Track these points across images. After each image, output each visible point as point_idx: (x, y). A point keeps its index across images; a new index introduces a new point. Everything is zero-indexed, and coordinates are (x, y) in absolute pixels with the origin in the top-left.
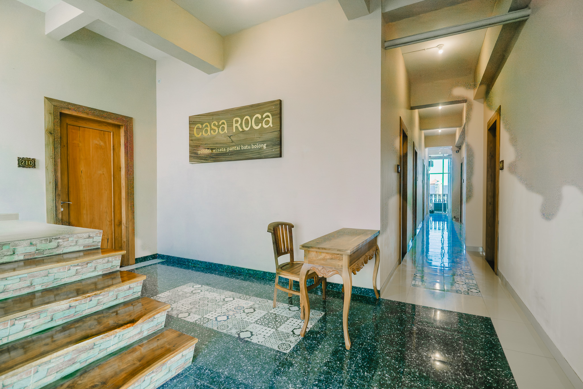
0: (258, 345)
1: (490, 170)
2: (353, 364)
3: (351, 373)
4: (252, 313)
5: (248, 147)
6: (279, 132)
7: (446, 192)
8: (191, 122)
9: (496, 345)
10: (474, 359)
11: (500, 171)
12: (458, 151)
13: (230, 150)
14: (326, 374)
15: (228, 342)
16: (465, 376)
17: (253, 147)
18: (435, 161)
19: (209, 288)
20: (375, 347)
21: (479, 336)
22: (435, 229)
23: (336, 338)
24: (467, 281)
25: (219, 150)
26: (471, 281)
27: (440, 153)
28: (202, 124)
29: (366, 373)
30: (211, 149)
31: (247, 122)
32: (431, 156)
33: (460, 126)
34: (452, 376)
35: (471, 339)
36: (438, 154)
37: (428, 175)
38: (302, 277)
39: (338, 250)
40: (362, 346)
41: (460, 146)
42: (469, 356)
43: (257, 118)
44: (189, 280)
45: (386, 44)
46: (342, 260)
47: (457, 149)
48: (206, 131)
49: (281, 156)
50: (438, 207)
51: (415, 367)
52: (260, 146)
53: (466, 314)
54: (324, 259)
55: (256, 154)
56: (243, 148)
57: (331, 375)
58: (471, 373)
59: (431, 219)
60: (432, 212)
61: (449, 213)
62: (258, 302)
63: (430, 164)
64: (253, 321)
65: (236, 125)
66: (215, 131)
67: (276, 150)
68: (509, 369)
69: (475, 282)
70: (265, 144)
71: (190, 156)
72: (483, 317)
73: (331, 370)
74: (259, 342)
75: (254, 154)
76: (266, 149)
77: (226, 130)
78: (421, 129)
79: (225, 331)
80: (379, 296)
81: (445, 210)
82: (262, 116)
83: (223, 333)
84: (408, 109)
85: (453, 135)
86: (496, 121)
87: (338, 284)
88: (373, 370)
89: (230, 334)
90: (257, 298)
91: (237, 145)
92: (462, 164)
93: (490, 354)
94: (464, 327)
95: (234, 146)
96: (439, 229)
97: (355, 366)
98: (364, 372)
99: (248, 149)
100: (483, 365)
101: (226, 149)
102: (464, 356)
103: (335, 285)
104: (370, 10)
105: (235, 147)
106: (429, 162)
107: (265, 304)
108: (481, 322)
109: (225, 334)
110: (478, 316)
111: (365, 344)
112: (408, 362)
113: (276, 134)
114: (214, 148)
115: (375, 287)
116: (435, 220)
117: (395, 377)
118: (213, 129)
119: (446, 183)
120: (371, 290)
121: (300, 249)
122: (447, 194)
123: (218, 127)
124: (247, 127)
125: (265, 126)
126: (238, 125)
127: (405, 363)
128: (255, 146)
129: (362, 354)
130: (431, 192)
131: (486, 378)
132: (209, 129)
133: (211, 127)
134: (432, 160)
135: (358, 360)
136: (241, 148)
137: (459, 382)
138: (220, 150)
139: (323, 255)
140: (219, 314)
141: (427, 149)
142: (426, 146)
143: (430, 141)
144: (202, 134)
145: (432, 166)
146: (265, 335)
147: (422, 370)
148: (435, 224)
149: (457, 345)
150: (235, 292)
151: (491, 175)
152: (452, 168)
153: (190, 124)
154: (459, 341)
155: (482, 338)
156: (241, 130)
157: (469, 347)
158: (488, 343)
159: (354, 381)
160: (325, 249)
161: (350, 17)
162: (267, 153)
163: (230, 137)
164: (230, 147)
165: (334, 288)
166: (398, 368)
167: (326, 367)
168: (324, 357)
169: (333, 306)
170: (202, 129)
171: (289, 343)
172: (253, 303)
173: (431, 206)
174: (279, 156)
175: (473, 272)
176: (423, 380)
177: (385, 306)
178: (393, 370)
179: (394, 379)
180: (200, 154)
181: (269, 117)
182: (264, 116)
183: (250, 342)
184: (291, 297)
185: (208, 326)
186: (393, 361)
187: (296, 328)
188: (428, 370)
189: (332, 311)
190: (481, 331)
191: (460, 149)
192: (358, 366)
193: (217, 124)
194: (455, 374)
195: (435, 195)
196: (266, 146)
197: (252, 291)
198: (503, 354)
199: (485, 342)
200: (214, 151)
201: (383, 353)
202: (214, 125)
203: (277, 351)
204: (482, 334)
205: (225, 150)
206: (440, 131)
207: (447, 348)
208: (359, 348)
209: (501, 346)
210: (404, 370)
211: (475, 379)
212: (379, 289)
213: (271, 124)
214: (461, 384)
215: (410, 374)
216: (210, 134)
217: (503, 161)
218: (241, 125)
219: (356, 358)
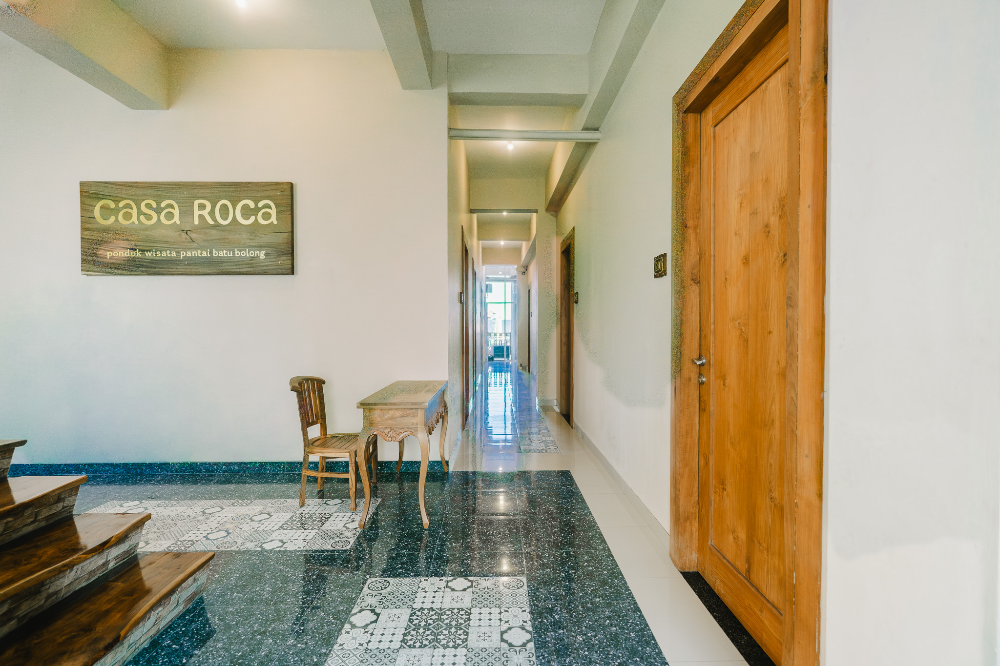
0: (299, 551)
1: (564, 302)
2: (436, 540)
3: (438, 548)
4: (268, 519)
5: (226, 254)
6: (290, 233)
7: (509, 330)
8: (84, 194)
9: (576, 493)
10: (558, 508)
11: (575, 304)
12: (524, 273)
13: (186, 256)
14: (407, 556)
15: (249, 558)
16: (551, 523)
17: (238, 253)
18: (494, 285)
19: (160, 502)
20: (457, 519)
21: (560, 488)
22: (495, 383)
23: (407, 521)
24: (544, 439)
25: (161, 253)
26: (548, 439)
27: (500, 273)
28: (117, 202)
29: (454, 544)
30: (140, 250)
31: (224, 210)
32: (489, 276)
33: (528, 240)
34: (540, 526)
35: (553, 492)
36: (498, 274)
37: (486, 304)
38: (361, 447)
39: (413, 404)
40: (442, 521)
41: (527, 267)
42: (553, 506)
43: (245, 207)
44: (103, 498)
45: (453, 133)
46: (417, 416)
47: (524, 270)
48: (128, 216)
49: (293, 273)
50: (499, 351)
51: (504, 526)
52: (252, 254)
53: (546, 472)
54: (392, 418)
55: (244, 266)
56: (216, 254)
57: (414, 555)
58: (557, 519)
59: (490, 369)
60: (491, 359)
61: (512, 360)
62: (270, 505)
63: (488, 289)
64: (276, 527)
65: (201, 212)
66: (149, 217)
67: (284, 261)
68: (588, 509)
69: (551, 439)
70: (264, 252)
71: (84, 261)
72: (563, 471)
73: (413, 551)
74: (299, 548)
75: (240, 267)
76: (265, 259)
77: (176, 219)
78: (479, 239)
79: (234, 548)
80: (448, 469)
81: (508, 356)
82: (256, 205)
83: (232, 551)
84: (467, 213)
85: (518, 250)
86: (570, 244)
87: (391, 462)
88: (460, 540)
89: (245, 549)
90: (264, 500)
91: (201, 248)
92: (529, 291)
93: (571, 501)
94: (546, 483)
95: (196, 249)
96: (501, 384)
97: (439, 541)
98: (451, 544)
99: (228, 256)
100: (566, 511)
101: (178, 253)
102: (548, 508)
103: (385, 464)
104: (433, 83)
105: (199, 252)
106: (487, 285)
107: (284, 505)
108: (561, 475)
109: (237, 552)
110: (558, 471)
111: (444, 519)
112: (496, 525)
113: (284, 237)
114: (150, 248)
115: (443, 457)
116: (495, 370)
117: (486, 539)
118: (145, 214)
119: (509, 317)
120: (437, 462)
121: (358, 408)
122: (510, 333)
123: (158, 211)
124: (226, 219)
125: (262, 222)
126: (205, 213)
127: (493, 525)
128: (243, 254)
129: (444, 529)
130: (489, 331)
131: (570, 520)
132: (134, 212)
133: (139, 209)
134: (490, 283)
135: (441, 535)
136: (211, 253)
137: (546, 529)
138: (164, 254)
139: (391, 413)
140: (208, 532)
141: (484, 267)
142: (483, 264)
143: (489, 254)
144: (117, 220)
145: (491, 291)
146: (304, 539)
147: (511, 527)
148: (495, 377)
149: (541, 500)
150: (217, 498)
151: (565, 308)
152: (516, 297)
153: (81, 196)
154: (543, 496)
155: (564, 489)
156: (211, 222)
157: (553, 499)
158: (569, 492)
159: (443, 554)
160: (394, 404)
161: (406, 86)
162: (264, 266)
163: (187, 233)
164: (186, 250)
165: (385, 468)
166: (487, 532)
167: (406, 550)
168: (399, 542)
169: (389, 489)
170: (116, 211)
171: (345, 539)
172: (262, 507)
173: (490, 351)
174: (290, 272)
175: (549, 429)
176: (514, 535)
177: (457, 478)
178: (482, 535)
179: (485, 541)
180: (110, 258)
181: (269, 207)
182: (260, 204)
183: (286, 551)
184: (322, 490)
185: (198, 550)
186: (480, 527)
187: (348, 522)
188: (517, 526)
189: (390, 495)
190: (562, 483)
191: (526, 270)
192: (443, 540)
193: (154, 205)
194: (543, 524)
195: (495, 334)
196: (266, 255)
197: (250, 493)
198: (582, 499)
199: (566, 492)
200: (148, 254)
201: (468, 523)
202: (149, 206)
203: (332, 550)
204: (563, 485)
205: (174, 254)
206: (502, 243)
207: (532, 504)
208: (438, 524)
209: (580, 493)
210: (493, 532)
211: (561, 523)
212: (447, 459)
213: (274, 220)
214: (549, 530)
215: (500, 534)
216: (136, 222)
217: (577, 293)
218: (212, 213)
219: (438, 534)
